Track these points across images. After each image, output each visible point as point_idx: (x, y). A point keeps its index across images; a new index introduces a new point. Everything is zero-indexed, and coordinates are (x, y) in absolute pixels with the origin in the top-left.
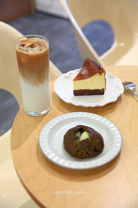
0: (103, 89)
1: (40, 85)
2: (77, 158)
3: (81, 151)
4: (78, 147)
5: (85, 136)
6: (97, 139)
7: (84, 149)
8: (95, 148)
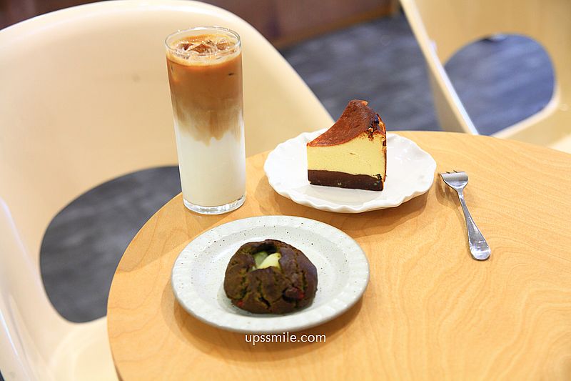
0: (379, 175)
1: (213, 140)
2: (240, 307)
3: (251, 293)
4: (247, 281)
5: (272, 261)
6: (297, 273)
7: (259, 290)
8: (284, 291)
